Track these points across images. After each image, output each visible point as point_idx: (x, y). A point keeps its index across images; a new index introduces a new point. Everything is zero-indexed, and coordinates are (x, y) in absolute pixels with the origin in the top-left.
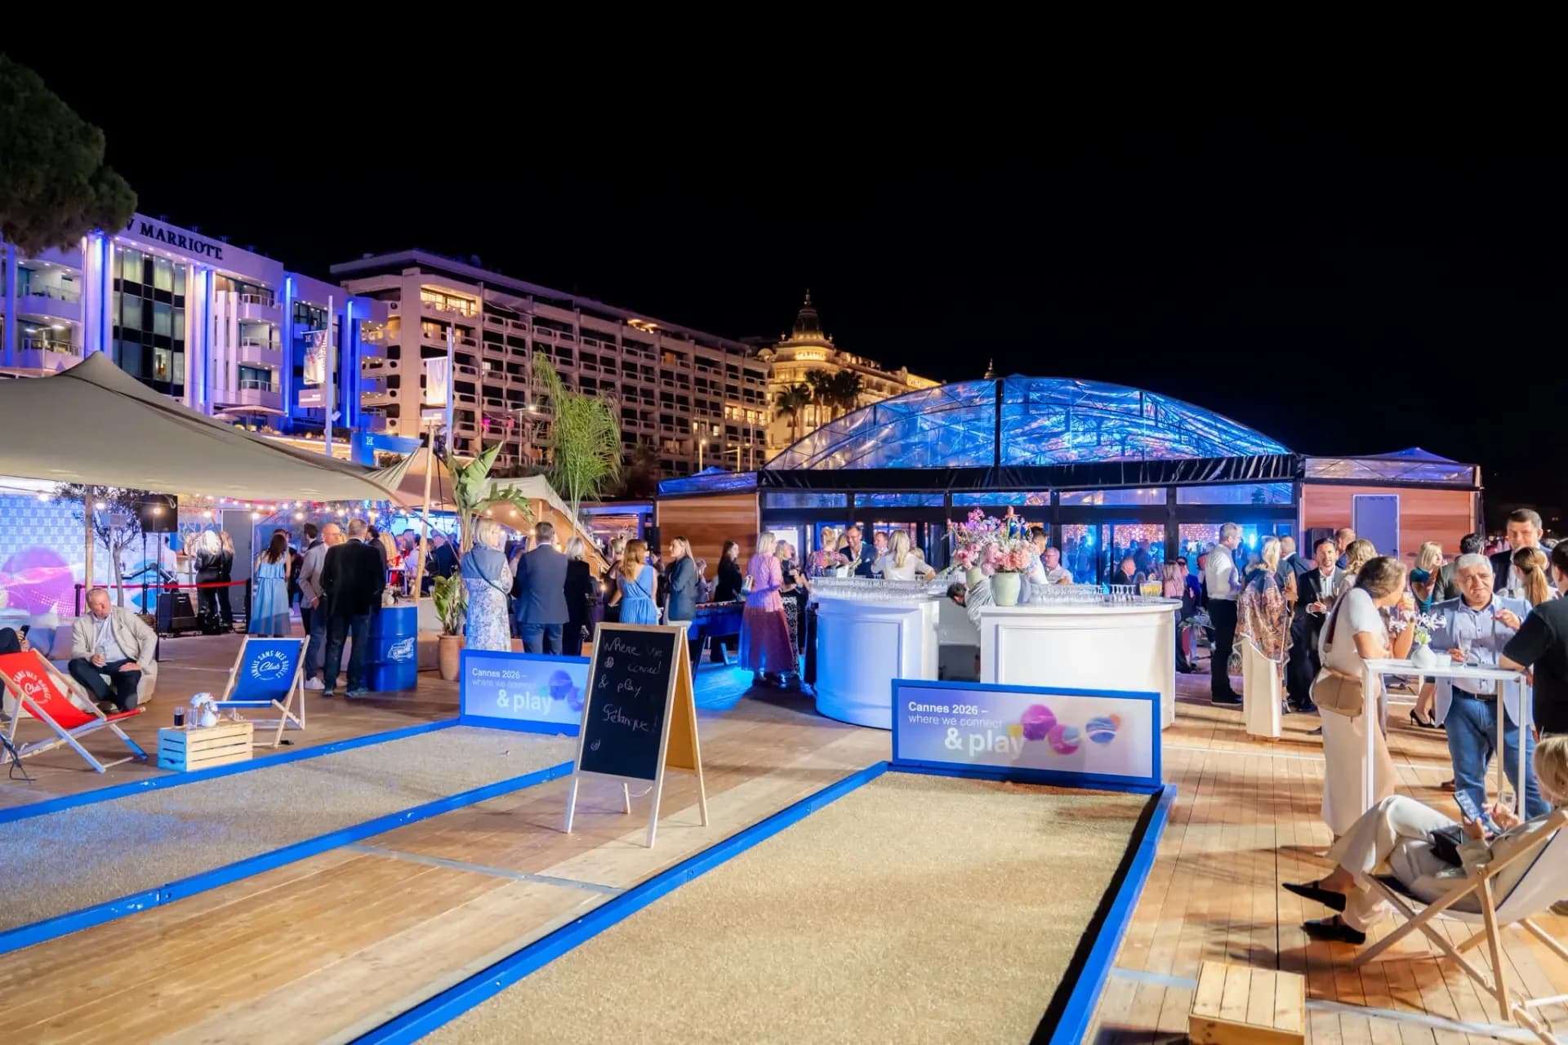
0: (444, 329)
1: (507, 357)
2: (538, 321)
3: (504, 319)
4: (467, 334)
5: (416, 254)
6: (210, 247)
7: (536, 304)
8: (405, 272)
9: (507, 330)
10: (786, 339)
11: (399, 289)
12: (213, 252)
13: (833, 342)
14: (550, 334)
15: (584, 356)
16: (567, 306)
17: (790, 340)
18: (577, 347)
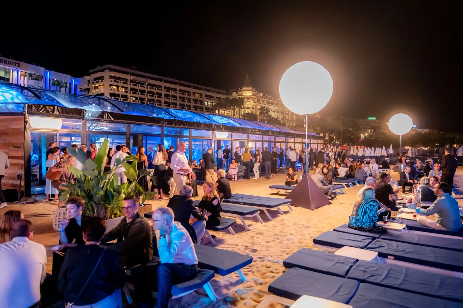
0: (118, 88)
1: (139, 96)
2: (149, 85)
3: (138, 85)
4: (126, 89)
5: (109, 66)
6: (16, 63)
7: (148, 80)
8: (105, 71)
9: (139, 88)
10: (241, 89)
11: (104, 76)
12: (17, 65)
13: (255, 89)
14: (154, 89)
15: (165, 95)
16: (160, 80)
17: (242, 89)
18: (163, 92)
